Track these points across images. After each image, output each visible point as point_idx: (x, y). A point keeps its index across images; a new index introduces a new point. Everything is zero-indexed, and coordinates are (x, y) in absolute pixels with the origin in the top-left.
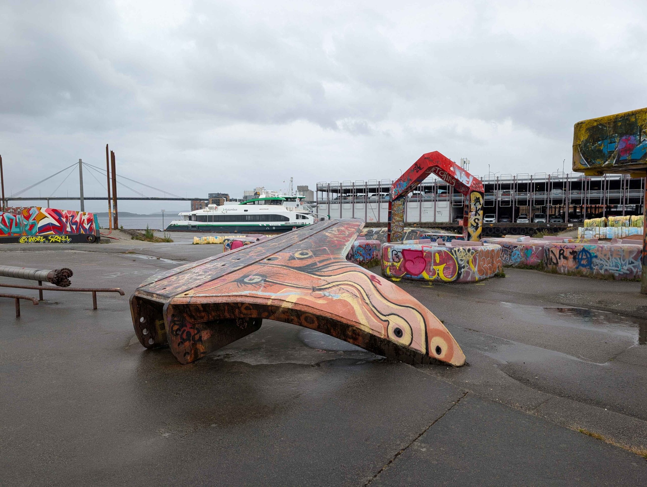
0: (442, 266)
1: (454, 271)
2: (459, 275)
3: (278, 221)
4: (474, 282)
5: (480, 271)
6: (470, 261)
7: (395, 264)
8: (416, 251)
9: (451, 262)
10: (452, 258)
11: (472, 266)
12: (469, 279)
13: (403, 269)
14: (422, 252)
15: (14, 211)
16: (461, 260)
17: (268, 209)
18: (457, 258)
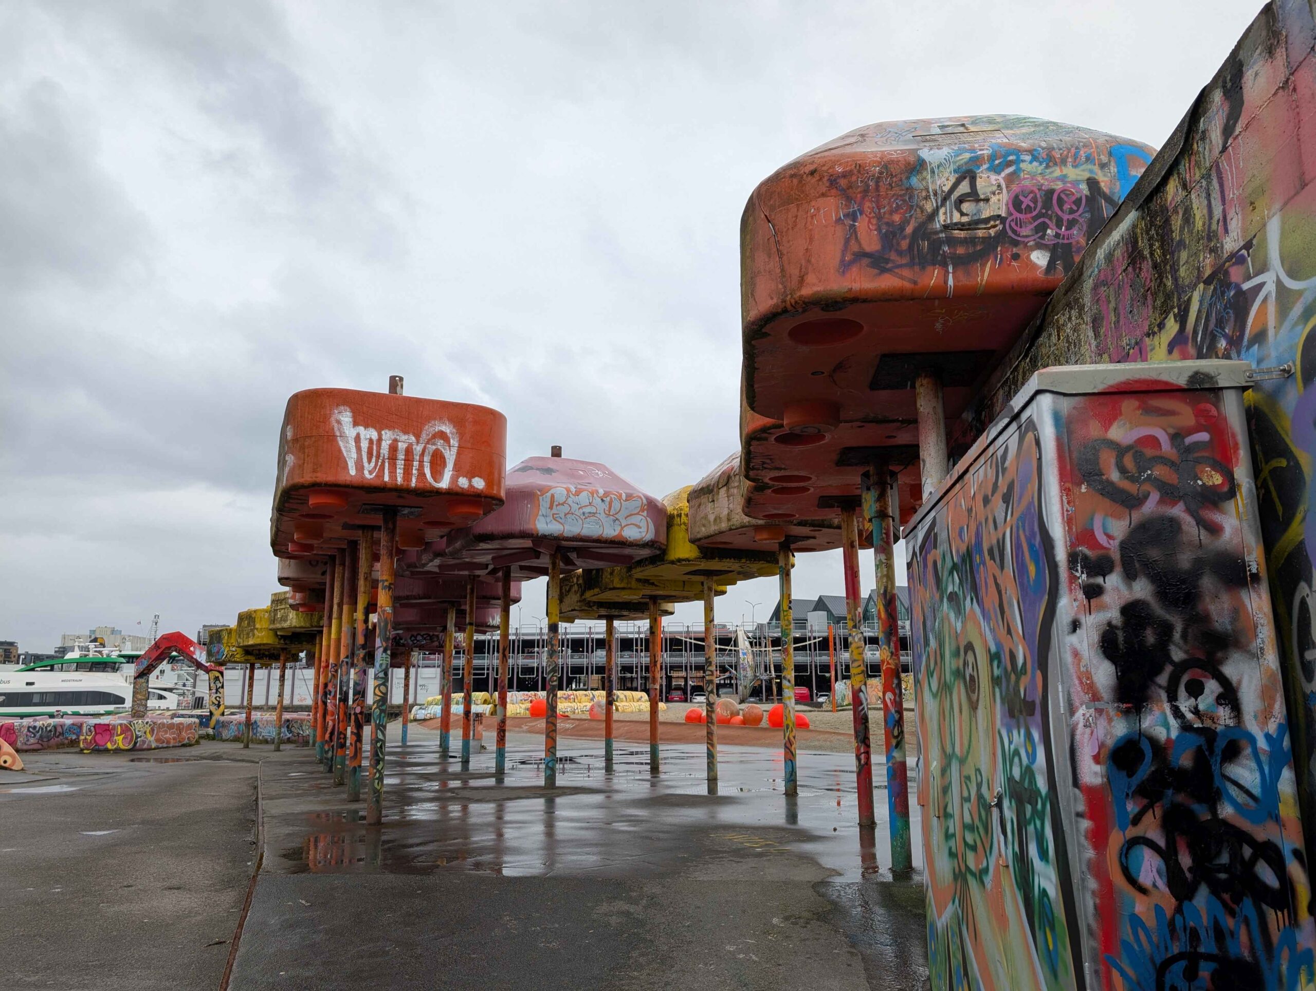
0: (122, 737)
1: (131, 740)
2: (136, 743)
3: (99, 704)
4: (150, 749)
5: (157, 740)
6: (148, 731)
7: (87, 737)
8: (105, 725)
9: (129, 733)
10: (130, 729)
11: (149, 735)
12: (145, 746)
13: (93, 742)
14: (108, 725)
16: (139, 731)
17: (80, 680)
18: (135, 730)
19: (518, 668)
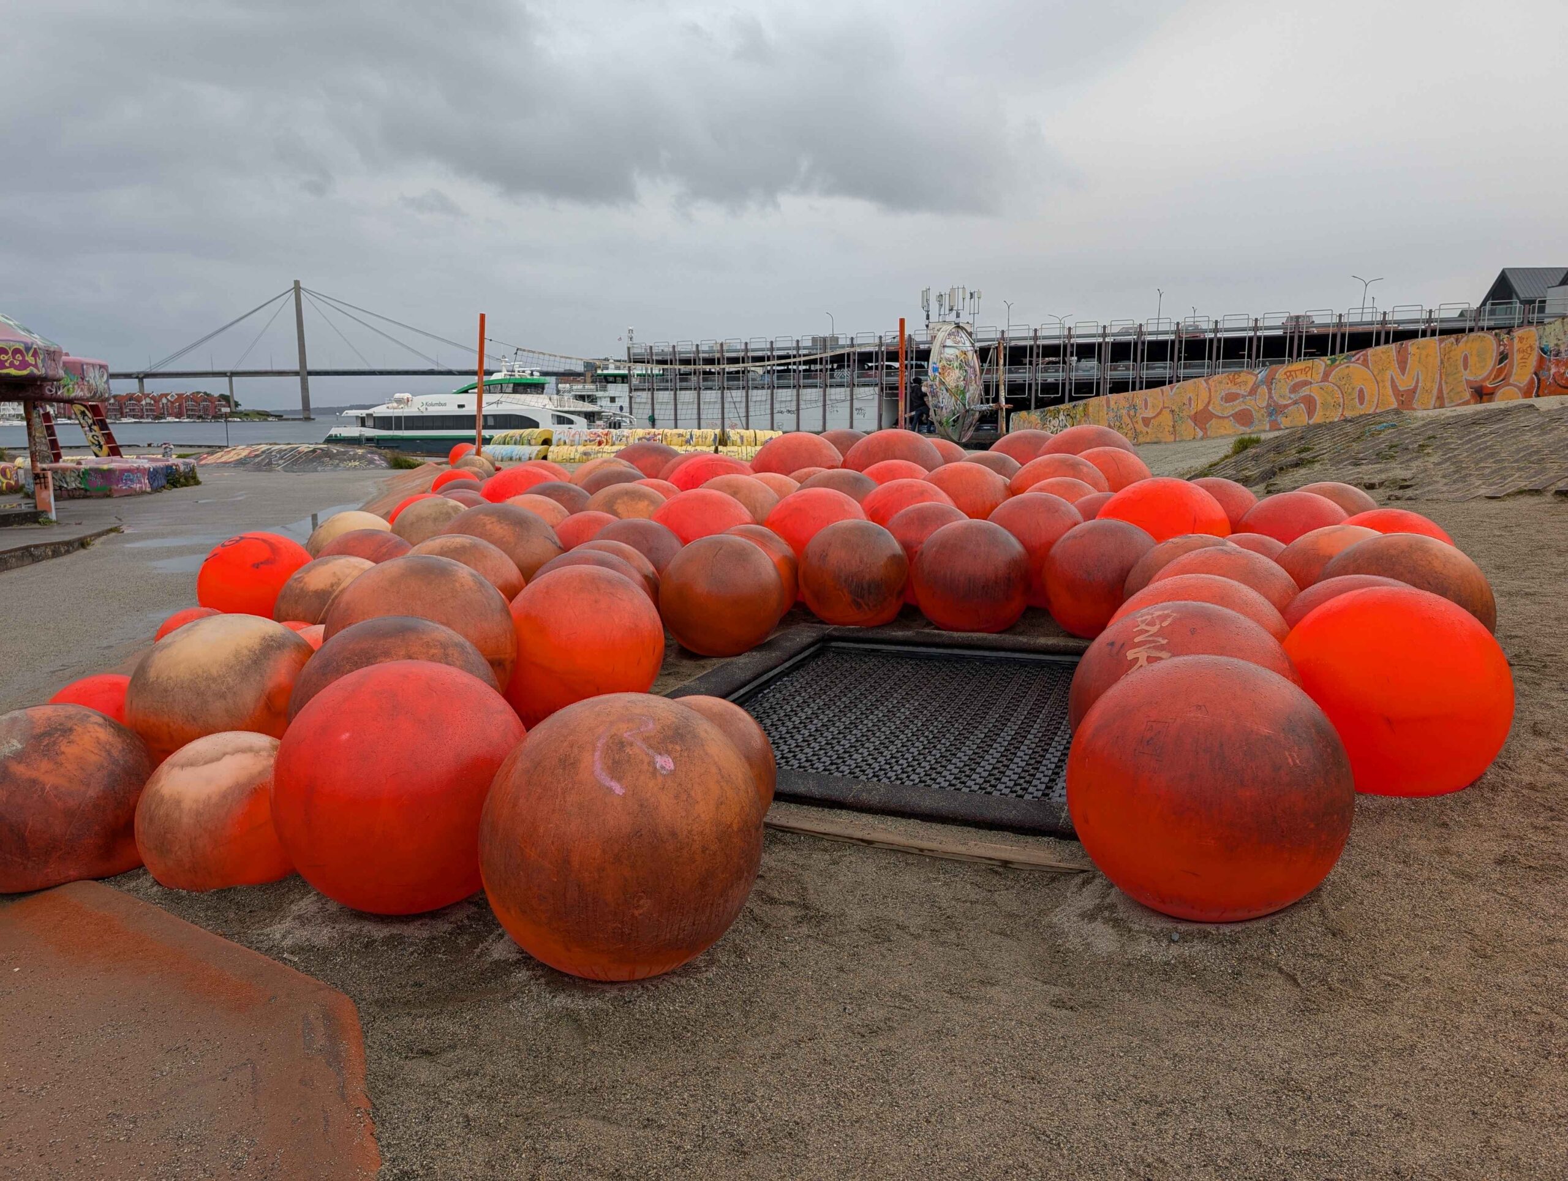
15: (155, 402)
19: (1071, 384)
